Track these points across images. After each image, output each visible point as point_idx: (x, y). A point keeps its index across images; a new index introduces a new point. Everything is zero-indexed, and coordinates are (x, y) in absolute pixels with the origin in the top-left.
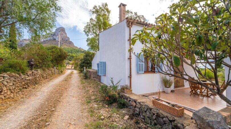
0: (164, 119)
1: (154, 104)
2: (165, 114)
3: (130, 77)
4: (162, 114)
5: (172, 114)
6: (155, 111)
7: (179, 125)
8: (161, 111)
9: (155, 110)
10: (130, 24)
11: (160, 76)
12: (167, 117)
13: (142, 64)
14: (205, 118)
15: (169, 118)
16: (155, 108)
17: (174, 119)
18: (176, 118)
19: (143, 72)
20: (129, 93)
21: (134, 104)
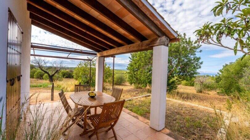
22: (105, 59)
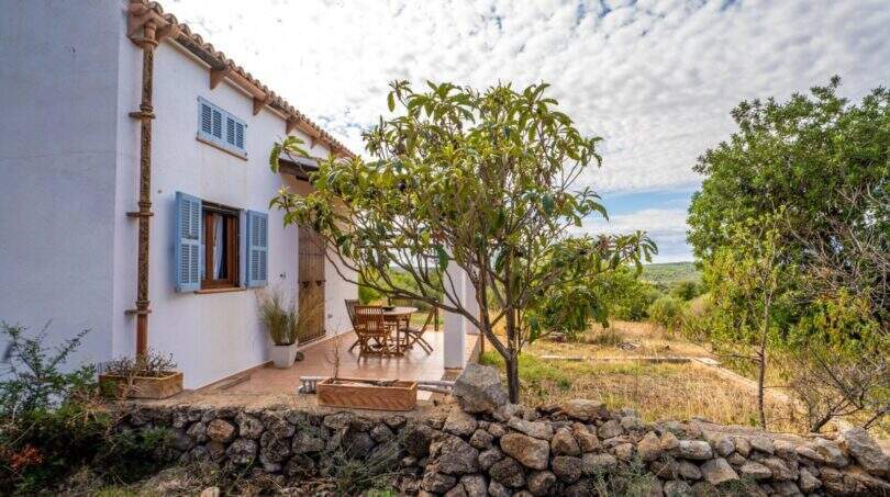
0: (376, 430)
1: (324, 401)
2: (377, 416)
3: (140, 311)
4: (367, 419)
5: (392, 408)
6: (339, 419)
7: (421, 428)
8: (359, 413)
9: (340, 416)
10: (153, 33)
11: (258, 302)
12: (383, 421)
13: (195, 248)
14: (479, 385)
15: (389, 422)
16: (335, 410)
17: (403, 420)
18: (407, 415)
19: (197, 286)
20: (171, 393)
21: (228, 429)
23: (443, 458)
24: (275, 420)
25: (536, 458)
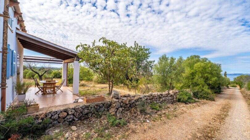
1: (87, 102)
4: (99, 103)
7: (108, 103)
9: (93, 104)
15: (103, 103)
22: (68, 64)
23: (117, 106)
24: (78, 108)
25: (128, 102)
